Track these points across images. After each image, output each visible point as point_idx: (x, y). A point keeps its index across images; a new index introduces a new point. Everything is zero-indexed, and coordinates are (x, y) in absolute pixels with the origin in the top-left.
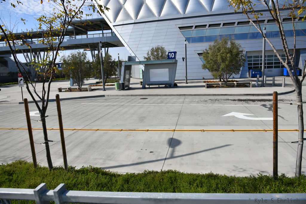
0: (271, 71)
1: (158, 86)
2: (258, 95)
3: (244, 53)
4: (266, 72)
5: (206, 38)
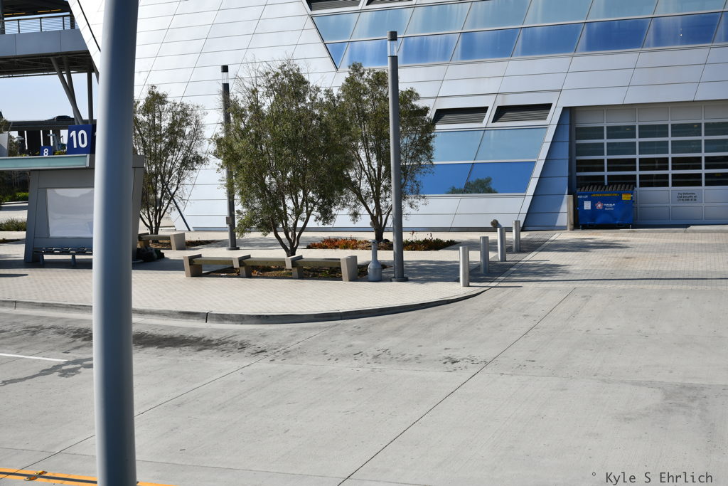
0: (693, 197)
1: (69, 257)
2: (222, 318)
3: (554, 116)
4: (671, 205)
5: (406, 46)
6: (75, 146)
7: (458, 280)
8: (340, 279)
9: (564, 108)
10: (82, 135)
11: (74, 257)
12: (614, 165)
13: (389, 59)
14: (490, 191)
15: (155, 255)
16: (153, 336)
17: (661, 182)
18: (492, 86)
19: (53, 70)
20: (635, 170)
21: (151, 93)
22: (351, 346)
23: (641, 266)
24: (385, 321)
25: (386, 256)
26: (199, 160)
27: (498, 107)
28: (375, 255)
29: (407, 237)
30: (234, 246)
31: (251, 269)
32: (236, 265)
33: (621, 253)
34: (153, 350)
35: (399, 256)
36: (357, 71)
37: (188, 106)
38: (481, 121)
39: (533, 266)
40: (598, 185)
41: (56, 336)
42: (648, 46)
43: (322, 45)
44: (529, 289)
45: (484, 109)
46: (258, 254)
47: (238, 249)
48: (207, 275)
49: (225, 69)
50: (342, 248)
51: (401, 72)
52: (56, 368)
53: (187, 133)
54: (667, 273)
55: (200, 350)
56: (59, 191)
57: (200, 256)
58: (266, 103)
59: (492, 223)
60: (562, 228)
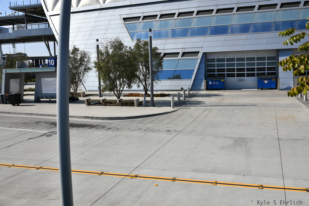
0: (242, 80)
1: (49, 99)
2: (97, 118)
3: (200, 55)
4: (236, 83)
5: (154, 33)
6: (50, 65)
7: (171, 106)
8: (134, 106)
9: (203, 53)
10: (52, 61)
11: (50, 99)
12: (219, 70)
13: (149, 37)
14: (180, 78)
15: (76, 99)
16: (76, 124)
17: (233, 75)
18: (181, 46)
19: (43, 41)
20: (225, 72)
21: (74, 48)
22: (138, 127)
23: (227, 101)
24: (148, 119)
25: (149, 99)
26: (89, 69)
27: (183, 52)
28: (145, 99)
29: (155, 93)
30: (101, 96)
31: (106, 103)
32: (101, 102)
33: (221, 98)
34: (75, 128)
35: (152, 99)
36: (139, 41)
37: (86, 52)
38: (177, 57)
39: (194, 102)
40: (214, 76)
41: (45, 124)
42: (229, 34)
43: (128, 33)
44: (193, 109)
45: (178, 53)
46: (108, 98)
47: (102, 97)
48: (92, 105)
49: (97, 40)
50: (134, 96)
51: (153, 41)
52: (45, 134)
53: (85, 60)
54: (235, 103)
55: (90, 128)
56: (45, 79)
57: (90, 99)
58: (111, 51)
59: (181, 88)
60: (203, 90)
